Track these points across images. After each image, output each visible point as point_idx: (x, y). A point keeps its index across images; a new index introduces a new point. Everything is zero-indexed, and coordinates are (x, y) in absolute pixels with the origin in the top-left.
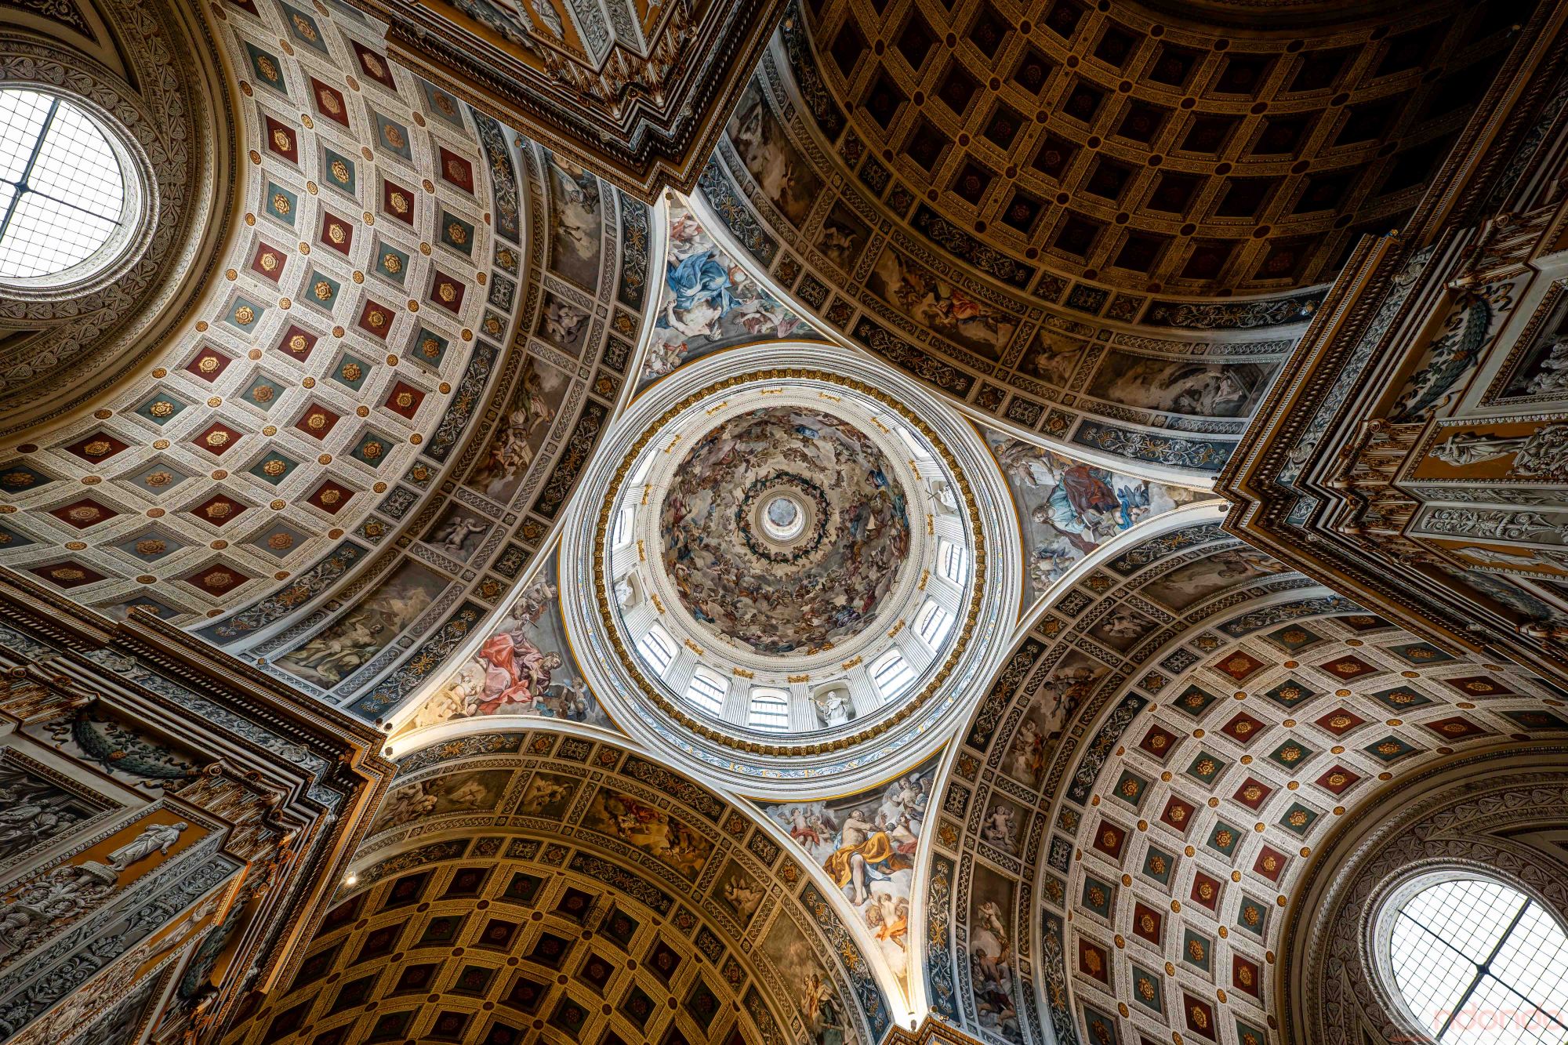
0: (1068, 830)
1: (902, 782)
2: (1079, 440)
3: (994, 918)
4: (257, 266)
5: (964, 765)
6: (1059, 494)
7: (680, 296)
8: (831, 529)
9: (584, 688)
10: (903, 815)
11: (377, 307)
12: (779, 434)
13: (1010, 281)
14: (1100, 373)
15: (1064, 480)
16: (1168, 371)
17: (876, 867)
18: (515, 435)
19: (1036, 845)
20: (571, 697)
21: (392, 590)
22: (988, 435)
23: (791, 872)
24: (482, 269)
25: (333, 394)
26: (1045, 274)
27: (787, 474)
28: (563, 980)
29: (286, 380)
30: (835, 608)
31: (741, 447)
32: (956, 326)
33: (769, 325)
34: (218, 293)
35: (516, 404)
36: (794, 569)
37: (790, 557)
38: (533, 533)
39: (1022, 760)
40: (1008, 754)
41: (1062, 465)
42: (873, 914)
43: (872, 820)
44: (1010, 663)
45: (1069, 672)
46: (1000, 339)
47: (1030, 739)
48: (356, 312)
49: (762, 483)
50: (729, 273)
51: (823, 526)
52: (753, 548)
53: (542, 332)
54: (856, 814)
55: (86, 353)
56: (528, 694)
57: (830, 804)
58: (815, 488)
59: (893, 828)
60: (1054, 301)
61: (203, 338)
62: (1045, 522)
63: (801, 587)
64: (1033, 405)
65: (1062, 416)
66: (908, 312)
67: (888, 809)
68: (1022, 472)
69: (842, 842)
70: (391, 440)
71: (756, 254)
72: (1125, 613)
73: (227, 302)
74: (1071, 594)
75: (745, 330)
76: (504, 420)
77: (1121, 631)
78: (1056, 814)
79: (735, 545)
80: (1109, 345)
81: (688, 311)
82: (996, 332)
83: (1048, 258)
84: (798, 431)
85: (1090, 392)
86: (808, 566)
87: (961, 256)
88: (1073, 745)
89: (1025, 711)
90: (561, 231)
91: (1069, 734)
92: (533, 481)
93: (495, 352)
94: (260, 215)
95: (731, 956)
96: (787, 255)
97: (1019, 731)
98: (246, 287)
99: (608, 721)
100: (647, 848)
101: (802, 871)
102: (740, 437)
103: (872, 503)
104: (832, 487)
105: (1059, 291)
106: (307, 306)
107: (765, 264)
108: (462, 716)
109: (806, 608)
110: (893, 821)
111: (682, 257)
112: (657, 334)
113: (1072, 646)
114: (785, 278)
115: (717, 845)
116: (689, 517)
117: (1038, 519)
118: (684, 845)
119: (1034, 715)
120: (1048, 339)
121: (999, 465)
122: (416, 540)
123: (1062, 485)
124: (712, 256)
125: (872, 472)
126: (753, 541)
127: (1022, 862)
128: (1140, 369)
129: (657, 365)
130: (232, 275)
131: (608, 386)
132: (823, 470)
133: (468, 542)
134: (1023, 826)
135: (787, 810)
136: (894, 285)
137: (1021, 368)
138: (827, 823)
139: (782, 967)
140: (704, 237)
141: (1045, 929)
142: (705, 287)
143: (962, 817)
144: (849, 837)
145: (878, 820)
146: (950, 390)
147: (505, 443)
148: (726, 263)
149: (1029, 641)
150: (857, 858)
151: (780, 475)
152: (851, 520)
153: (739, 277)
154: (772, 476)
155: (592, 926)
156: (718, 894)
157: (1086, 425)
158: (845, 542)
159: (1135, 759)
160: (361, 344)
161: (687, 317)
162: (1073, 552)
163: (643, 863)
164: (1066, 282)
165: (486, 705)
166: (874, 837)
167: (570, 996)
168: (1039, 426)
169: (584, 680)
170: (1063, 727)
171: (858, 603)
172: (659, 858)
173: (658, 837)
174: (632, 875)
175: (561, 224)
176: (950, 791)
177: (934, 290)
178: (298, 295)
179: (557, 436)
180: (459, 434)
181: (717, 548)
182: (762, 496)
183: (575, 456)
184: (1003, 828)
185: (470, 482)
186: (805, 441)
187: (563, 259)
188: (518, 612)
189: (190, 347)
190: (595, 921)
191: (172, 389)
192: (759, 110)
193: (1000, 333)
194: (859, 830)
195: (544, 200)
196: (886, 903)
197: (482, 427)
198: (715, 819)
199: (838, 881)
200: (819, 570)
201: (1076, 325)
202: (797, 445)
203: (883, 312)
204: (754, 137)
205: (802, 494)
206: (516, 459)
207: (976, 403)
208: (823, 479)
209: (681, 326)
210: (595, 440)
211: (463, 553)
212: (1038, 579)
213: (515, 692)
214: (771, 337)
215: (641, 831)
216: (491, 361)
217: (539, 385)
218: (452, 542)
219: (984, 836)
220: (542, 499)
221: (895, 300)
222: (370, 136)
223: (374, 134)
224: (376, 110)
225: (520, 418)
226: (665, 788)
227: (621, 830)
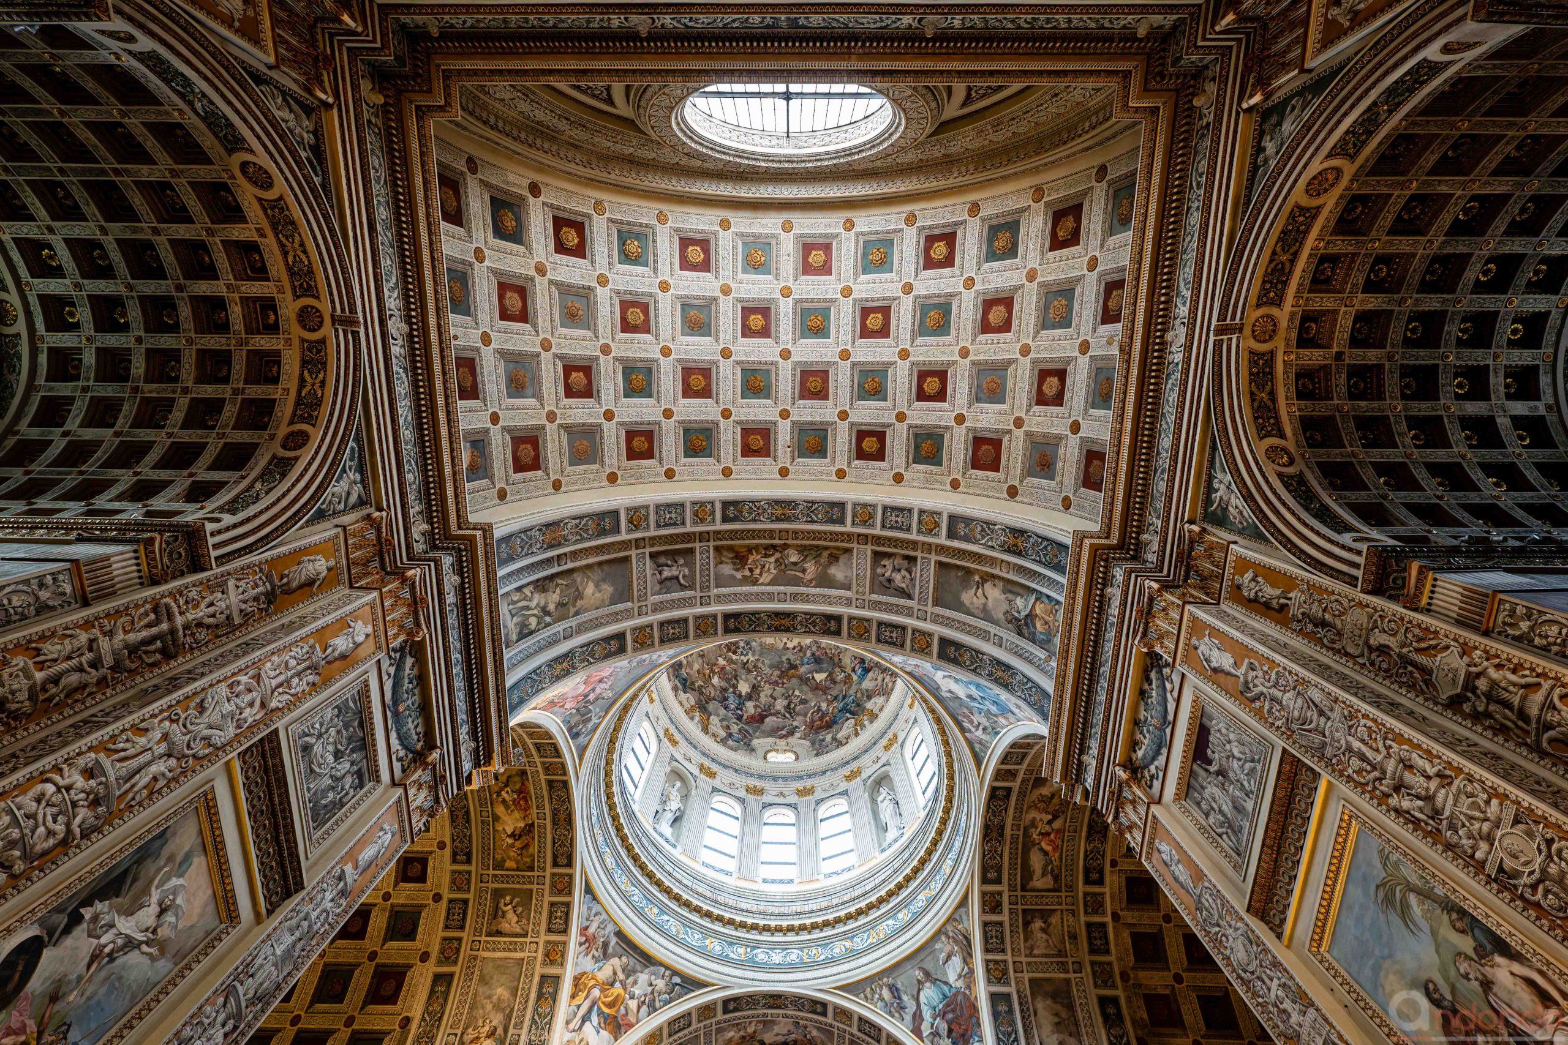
1: (668, 973)
2: (994, 998)
4: (808, 248)
5: (706, 1010)
6: (946, 988)
10: (646, 996)
11: (826, 381)
13: (1087, 871)
15: (957, 993)
17: (600, 1013)
18: (777, 561)
20: (587, 721)
21: (598, 574)
22: (963, 910)
23: (555, 955)
24: (906, 478)
25: (728, 379)
26: (1103, 894)
29: (717, 331)
30: (735, 687)
32: (1034, 845)
33: (971, 729)
34: (764, 221)
35: (802, 550)
38: (705, 629)
39: (731, 1034)
40: (730, 1025)
41: (969, 987)
43: (628, 977)
44: (798, 998)
47: (750, 1030)
48: (811, 364)
50: (1004, 717)
53: (878, 556)
54: (624, 959)
56: (573, 706)
57: (620, 934)
59: (632, 998)
60: (1086, 913)
61: (715, 233)
62: (919, 981)
64: (1003, 942)
65: (1005, 972)
66: (1029, 807)
67: (643, 981)
68: (948, 948)
69: (600, 970)
70: (715, 452)
73: (759, 235)
74: (877, 1029)
75: (958, 713)
76: (786, 546)
81: (956, 683)
82: (1043, 875)
83: (1115, 877)
85: (1031, 983)
87: (1090, 827)
89: (769, 1020)
90: (976, 580)
92: (746, 598)
93: (841, 521)
94: (857, 234)
95: (460, 939)
97: (751, 1021)
98: (783, 247)
99: (582, 750)
100: (496, 818)
101: (562, 964)
105: (1095, 912)
106: (795, 313)
109: (721, 662)
110: (636, 993)
115: (536, 873)
117: (918, 974)
118: (518, 844)
119: (767, 1026)
120: (1055, 920)
121: (944, 925)
122: (647, 551)
123: (953, 991)
128: (1064, 1015)
130: (787, 227)
131: (859, 632)
133: (668, 583)
135: (596, 908)
137: (1024, 911)
138: (606, 945)
139: (481, 990)
142: (982, 699)
143: (670, 1036)
144: (606, 972)
145: (631, 980)
146: (984, 869)
147: (766, 556)
150: (596, 993)
153: (1004, 721)
156: (498, 894)
157: (1007, 997)
160: (785, 381)
161: (950, 681)
162: (908, 1018)
163: (483, 822)
164: (1103, 913)
166: (617, 991)
168: (990, 957)
169: (604, 716)
171: (750, 707)
172: (495, 830)
173: (511, 822)
174: (468, 821)
175: (983, 582)
176: (684, 1016)
177: (1055, 817)
178: (800, 301)
179: (795, 598)
180: (754, 520)
183: (786, 622)
185: (717, 549)
187: (953, 573)
189: (701, 227)
191: (655, 241)
193: (1044, 879)
194: (615, 973)
195: (998, 573)
197: (771, 534)
198: (555, 864)
199: (573, 998)
201: (1075, 938)
206: (758, 571)
207: (983, 894)
209: (939, 677)
210: (811, 633)
211: (658, 587)
212: (873, 992)
213: (570, 702)
214: (962, 729)
215: (507, 807)
216: (831, 521)
217: (831, 563)
218: (660, 572)
220: (736, 616)
222: (982, 357)
223: (986, 362)
224: (1011, 371)
225: (794, 558)
226: (555, 814)
227: (499, 794)
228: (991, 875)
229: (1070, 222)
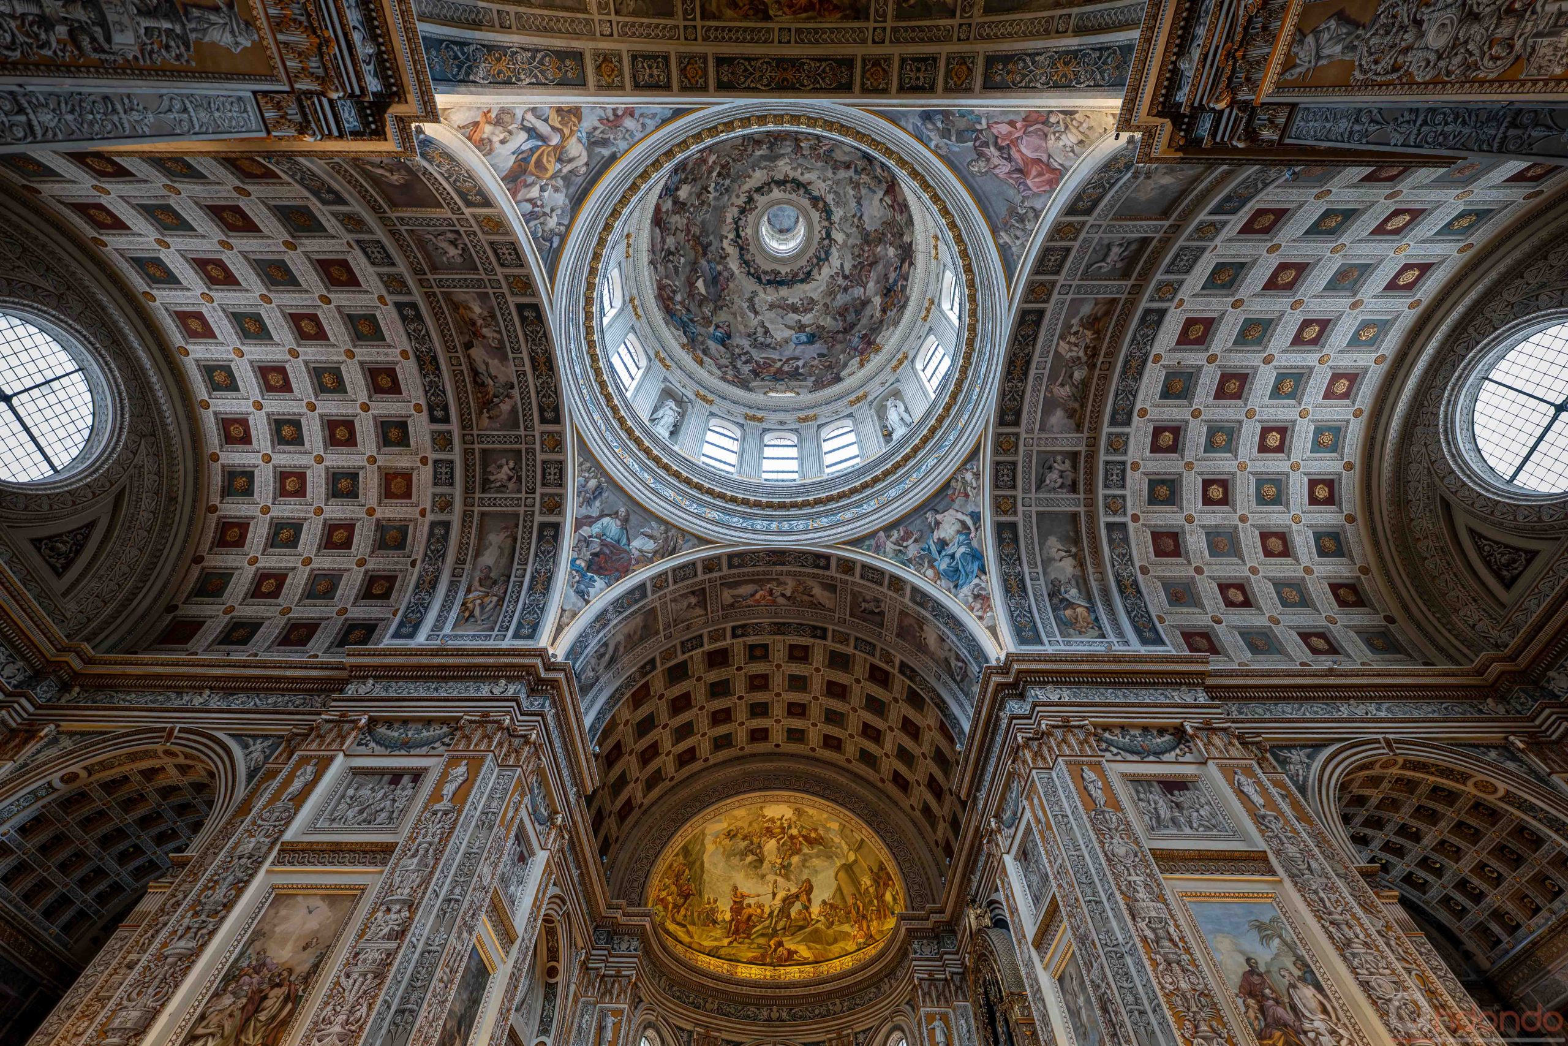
0: (389, 276)
1: (562, 228)
2: (642, 586)
3: (388, 174)
4: (1353, 378)
5: (526, 285)
6: (624, 541)
7: (969, 545)
8: (732, 251)
9: (932, 145)
10: (542, 206)
11: (1232, 397)
12: (828, 322)
13: (743, 626)
14: (656, 618)
15: (627, 552)
16: (622, 649)
17: (532, 150)
18: (1079, 358)
19: (403, 247)
20: (945, 134)
21: (1174, 191)
22: (697, 541)
24: (1137, 474)
25: (1271, 306)
27: (802, 281)
29: (1323, 296)
30: (685, 181)
31: (858, 292)
32: (760, 587)
33: (893, 539)
35: (1085, 383)
36: (746, 187)
37: (756, 196)
38: (1037, 291)
39: (477, 310)
40: (492, 308)
41: (638, 562)
42: (507, 118)
43: (564, 178)
44: (556, 392)
45: (505, 407)
46: (727, 596)
47: (485, 331)
48: (1252, 384)
49: (821, 258)
50: (938, 575)
51: (741, 249)
52: (798, 185)
53: (1074, 456)
54: (584, 169)
55: (1541, 252)
56: (995, 131)
57: (613, 158)
58: (769, 282)
59: (542, 189)
60: (710, 632)
61: (1414, 295)
62: (617, 513)
63: (728, 175)
64: (682, 580)
65: (661, 588)
67: (559, 199)
68: (657, 534)
69: (579, 140)
70: (1205, 292)
71: (925, 595)
72: (511, 485)
73: (1386, 335)
74: (560, 482)
75: (910, 528)
76: (1092, 367)
77: (500, 467)
78: (411, 282)
79: (818, 179)
80: (662, 634)
81: (958, 532)
82: (733, 596)
84: (813, 335)
85: (654, 609)
86: (734, 199)
87: (784, 624)
88: (449, 348)
89: (511, 356)
90: (1074, 550)
91: (460, 354)
92: (1051, 331)
93: (1113, 422)
94: (1348, 421)
96: (903, 596)
97: (500, 332)
98: (1365, 356)
99: (893, 119)
101: (599, 90)
102: (865, 303)
103: (711, 306)
104: (754, 293)
105: (711, 638)
106: (1302, 367)
107: (915, 590)
108: (1062, 112)
110: (546, 194)
111: (976, 581)
112: (978, 506)
113: (522, 432)
114: (897, 583)
115: (698, 21)
116: (880, 194)
117: (622, 511)
119: (500, 352)
120: (698, 611)
121: (674, 526)
122: (1158, 236)
123: (627, 548)
124: (956, 586)
125: (729, 337)
126: (802, 191)
127: (403, 228)
128: (636, 639)
129: (969, 476)
130: (1380, 359)
131: (1005, 444)
132: (772, 307)
133: (1103, 252)
134: (428, 256)
135: (651, 124)
136: (817, 591)
138: (604, 143)
140: (966, 603)
141: (330, 190)
142: (952, 556)
143: (491, 243)
144: (576, 148)
146: (742, 554)
147: (1087, 347)
148: (944, 583)
149: (557, 420)
150: (555, 140)
151: (807, 277)
152: (720, 273)
153: (930, 573)
154: (815, 271)
157: (644, 596)
158: (713, 248)
159: (387, 354)
160: (1244, 360)
161: (958, 526)
162: (584, 511)
164: (710, 643)
165: (1038, 121)
166: (553, 167)
168: (670, 574)
169: (935, 152)
170: (469, 356)
175: (1074, 556)
176: (519, 258)
177: (788, 599)
178: (1311, 372)
179: (1038, 378)
180: (1134, 338)
181: (835, 168)
182: (815, 245)
183: (1017, 372)
184: (444, 245)
185: (1114, 301)
186: (801, 328)
187: (1069, 527)
188: (1031, 215)
189: (1429, 282)
191: (1451, 241)
192: (958, 679)
193: (730, 598)
194: (570, 160)
195: (1090, 570)
196: (502, 136)
197: (1112, 353)
198: (720, 61)
199: (559, 110)
200: (721, 203)
201: (689, 630)
202: (807, 319)
203: (815, 576)
204: (954, 663)
205: (778, 268)
206: (1073, 339)
207: (718, 557)
208: (767, 296)
209: (960, 516)
210: (1003, 394)
212: (589, 470)
213: (1010, 133)
214: (888, 528)
216: (1114, 413)
217: (1066, 411)
218: (1121, 245)
219: (457, 232)
220: (1038, 323)
221: (810, 582)
222: (1241, 534)
223: (1238, 538)
224: (1235, 560)
225: (1077, 375)
226: (794, 63)
228: (736, 561)
229: (1351, 598)
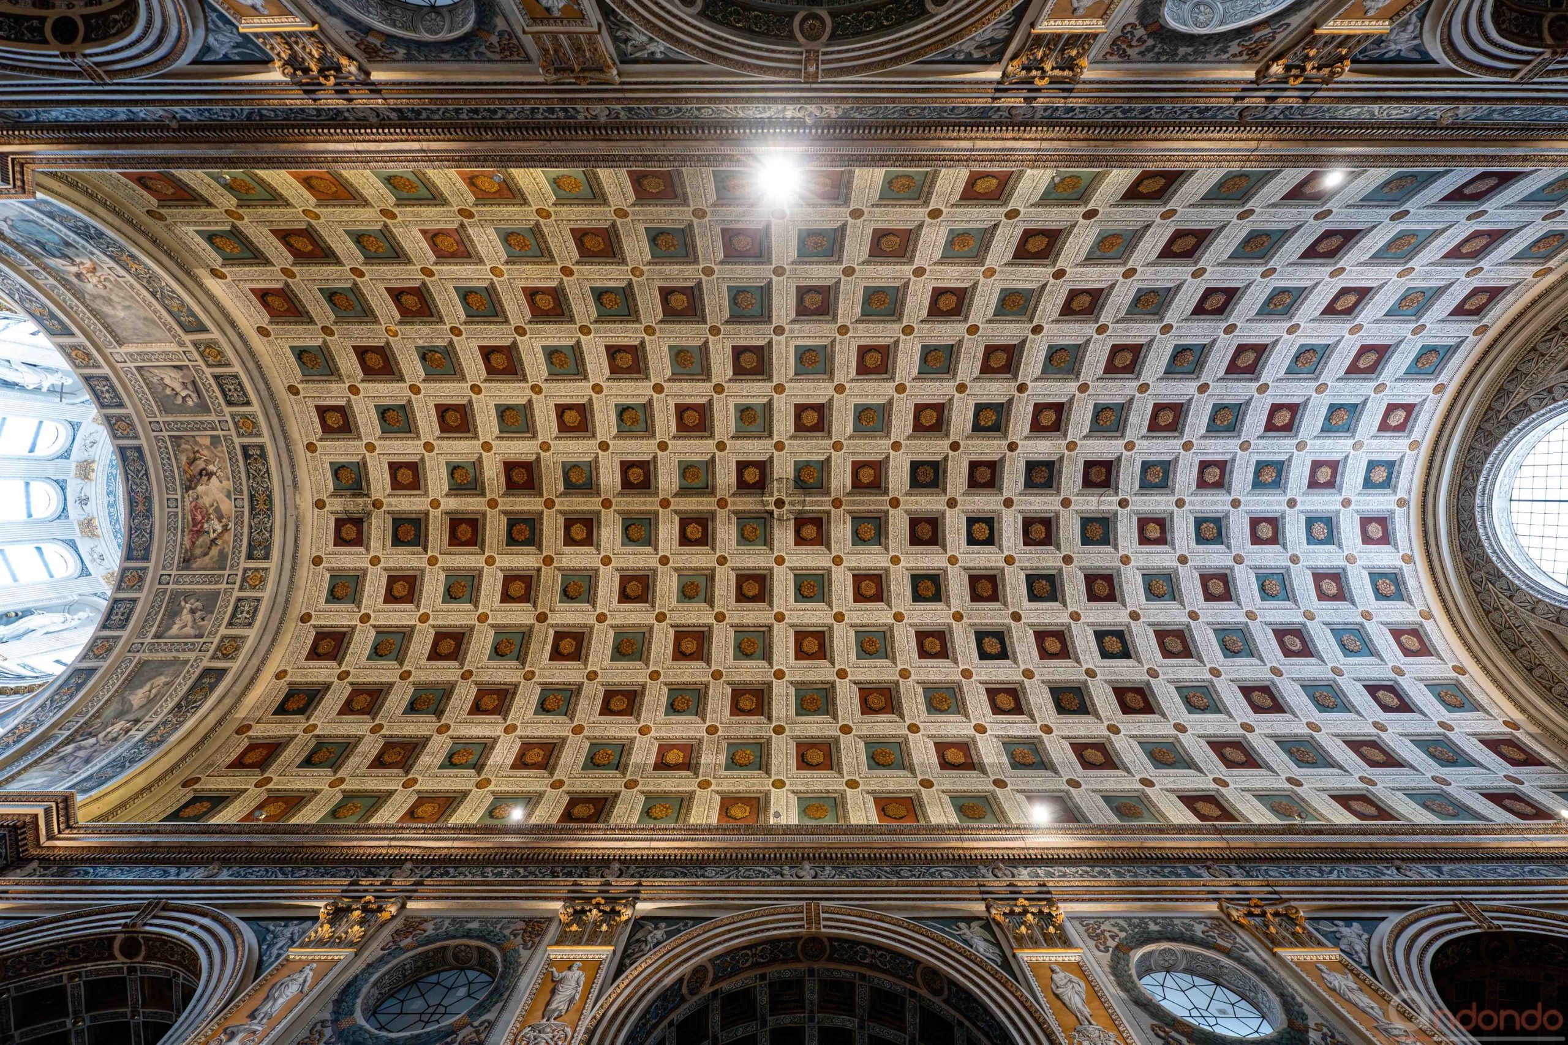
28: (435, 504)
155: (365, 505)
167: (446, 489)
190: (355, 505)
227: (225, 529)
